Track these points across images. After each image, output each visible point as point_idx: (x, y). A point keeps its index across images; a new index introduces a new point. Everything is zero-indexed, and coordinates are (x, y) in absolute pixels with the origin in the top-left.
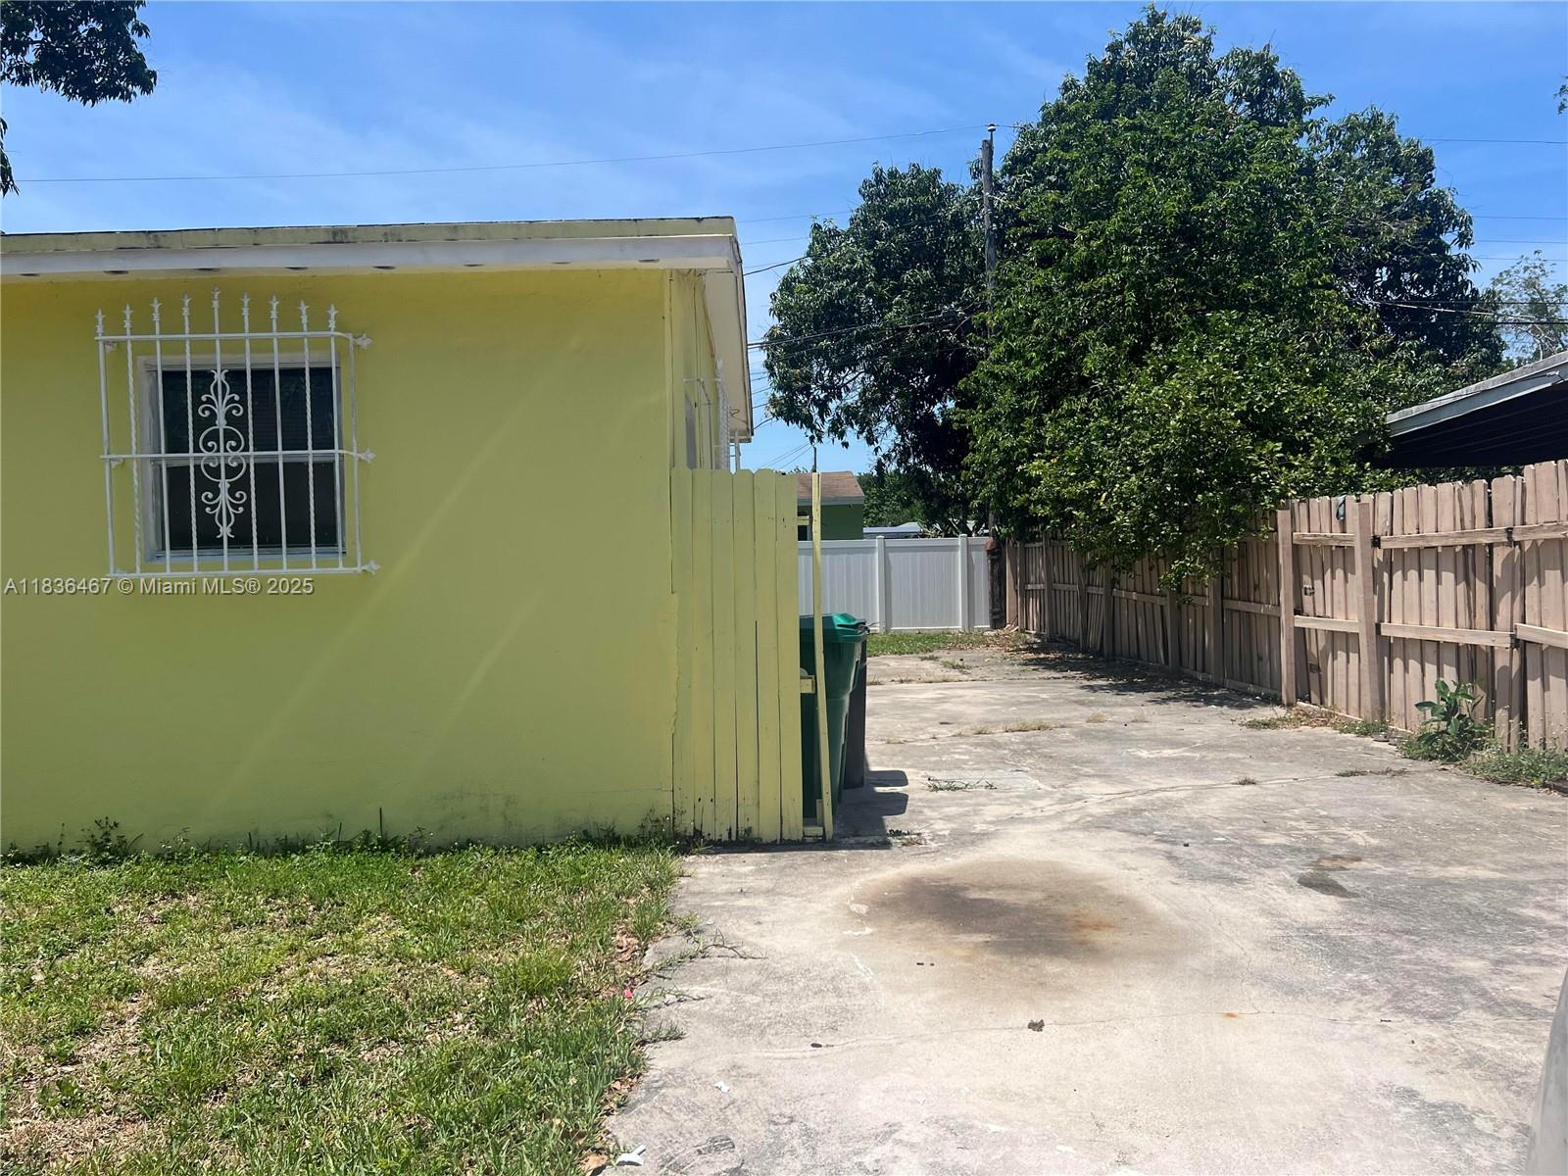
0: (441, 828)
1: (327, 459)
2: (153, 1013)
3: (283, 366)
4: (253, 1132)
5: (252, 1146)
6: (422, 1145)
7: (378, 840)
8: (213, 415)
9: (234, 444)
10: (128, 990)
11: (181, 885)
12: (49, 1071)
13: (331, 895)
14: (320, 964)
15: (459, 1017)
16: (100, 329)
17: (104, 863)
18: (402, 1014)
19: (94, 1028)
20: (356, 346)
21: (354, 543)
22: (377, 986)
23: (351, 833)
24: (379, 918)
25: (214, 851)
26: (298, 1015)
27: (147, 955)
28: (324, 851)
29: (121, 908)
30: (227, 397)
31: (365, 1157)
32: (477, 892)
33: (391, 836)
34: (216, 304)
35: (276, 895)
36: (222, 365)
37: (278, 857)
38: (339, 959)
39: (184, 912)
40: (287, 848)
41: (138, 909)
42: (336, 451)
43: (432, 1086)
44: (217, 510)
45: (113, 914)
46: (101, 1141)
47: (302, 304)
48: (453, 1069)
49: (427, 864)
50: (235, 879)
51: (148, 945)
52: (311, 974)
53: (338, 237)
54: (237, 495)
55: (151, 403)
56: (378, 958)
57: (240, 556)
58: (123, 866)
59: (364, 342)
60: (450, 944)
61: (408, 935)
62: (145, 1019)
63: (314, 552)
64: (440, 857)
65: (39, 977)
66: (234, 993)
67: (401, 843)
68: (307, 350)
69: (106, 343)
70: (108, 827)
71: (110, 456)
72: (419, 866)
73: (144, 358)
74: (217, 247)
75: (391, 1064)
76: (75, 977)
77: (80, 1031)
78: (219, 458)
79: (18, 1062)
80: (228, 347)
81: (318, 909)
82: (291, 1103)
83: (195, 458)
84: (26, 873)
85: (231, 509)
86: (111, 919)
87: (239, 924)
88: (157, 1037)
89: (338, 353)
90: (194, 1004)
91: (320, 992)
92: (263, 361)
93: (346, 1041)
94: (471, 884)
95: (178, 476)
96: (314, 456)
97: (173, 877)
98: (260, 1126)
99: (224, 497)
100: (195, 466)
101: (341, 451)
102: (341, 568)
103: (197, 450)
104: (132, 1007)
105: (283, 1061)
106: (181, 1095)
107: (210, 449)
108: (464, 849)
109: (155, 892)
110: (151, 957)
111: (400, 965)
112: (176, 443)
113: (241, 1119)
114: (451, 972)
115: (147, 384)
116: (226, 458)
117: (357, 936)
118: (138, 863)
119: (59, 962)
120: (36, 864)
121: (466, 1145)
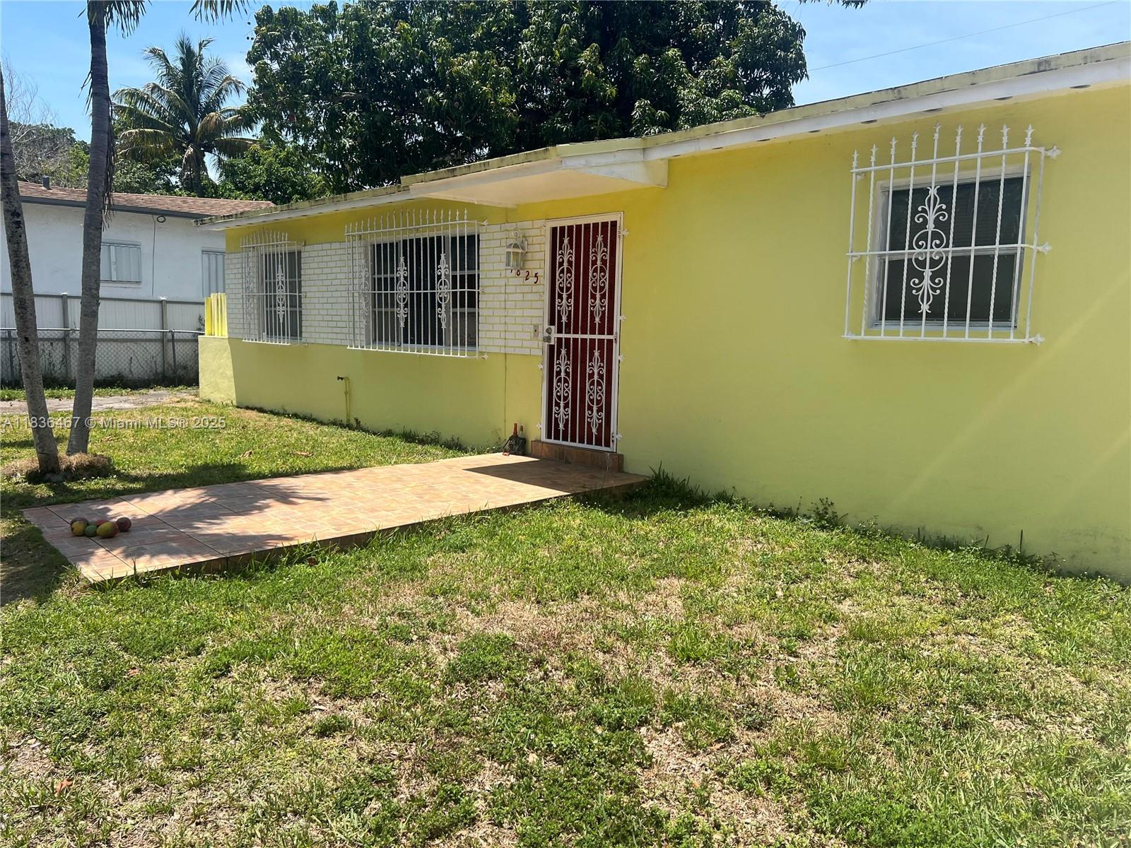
0: (1073, 557)
1: (1011, 252)
2: (846, 639)
3: (983, 179)
4: (907, 749)
5: (905, 759)
6: (1038, 813)
7: (1017, 554)
8: (926, 221)
9: (938, 242)
10: (831, 618)
11: (870, 554)
12: (781, 656)
13: (975, 588)
14: (964, 639)
15: (1078, 720)
16: (855, 164)
17: (823, 528)
18: (1027, 700)
19: (810, 638)
20: (1047, 157)
21: (1025, 320)
22: (1008, 670)
23: (994, 544)
24: (1013, 617)
25: (893, 535)
26: (944, 673)
27: (845, 598)
28: (973, 553)
29: (831, 560)
30: (937, 207)
31: (990, 803)
32: (1102, 618)
33: (1028, 553)
34: (936, 135)
35: (934, 577)
36: (936, 183)
37: (937, 550)
38: (980, 640)
39: (870, 574)
40: (945, 545)
41: (841, 564)
42: (1019, 245)
43: (1051, 768)
44: (921, 292)
45: (825, 563)
46: (808, 715)
47: (1005, 127)
48: (1070, 762)
49: (1057, 583)
50: (906, 559)
51: (846, 591)
52: (956, 645)
53: (1043, 66)
54: (937, 281)
55: (882, 215)
56: (1011, 648)
57: (934, 326)
58: (834, 533)
59: (1054, 154)
60: (1074, 656)
61: (1037, 637)
62: (841, 642)
63: (991, 325)
64: (1069, 580)
65: (780, 593)
66: (900, 643)
67: (1037, 561)
68: (1004, 163)
69: (858, 174)
70: (828, 504)
71: (853, 254)
72: (1051, 584)
73: (881, 182)
74: (943, 91)
75: (1015, 736)
76: (801, 600)
77: (801, 637)
78: (926, 253)
79: (764, 646)
80: (942, 168)
81: (965, 596)
82: (935, 738)
83: (909, 254)
84: (777, 523)
85: (930, 291)
86: (824, 566)
87: (907, 593)
88: (848, 657)
89: (1030, 165)
90: (873, 641)
91: (962, 660)
92: (967, 176)
93: (980, 705)
94: (1097, 610)
95: (896, 266)
96: (1000, 249)
97: (865, 547)
98: (912, 747)
99: (927, 282)
100: (908, 260)
101: (1023, 245)
102: (1012, 339)
103: (911, 247)
104: (834, 631)
105: (931, 704)
106: (860, 703)
107: (920, 247)
108: (1093, 579)
109: (853, 555)
110: (847, 599)
111: (1029, 660)
112: (897, 244)
113: (898, 735)
114: (1072, 679)
115: (881, 201)
116: (931, 253)
117: (994, 626)
118: (843, 533)
119: (792, 587)
120: (783, 519)
121: (1077, 830)
